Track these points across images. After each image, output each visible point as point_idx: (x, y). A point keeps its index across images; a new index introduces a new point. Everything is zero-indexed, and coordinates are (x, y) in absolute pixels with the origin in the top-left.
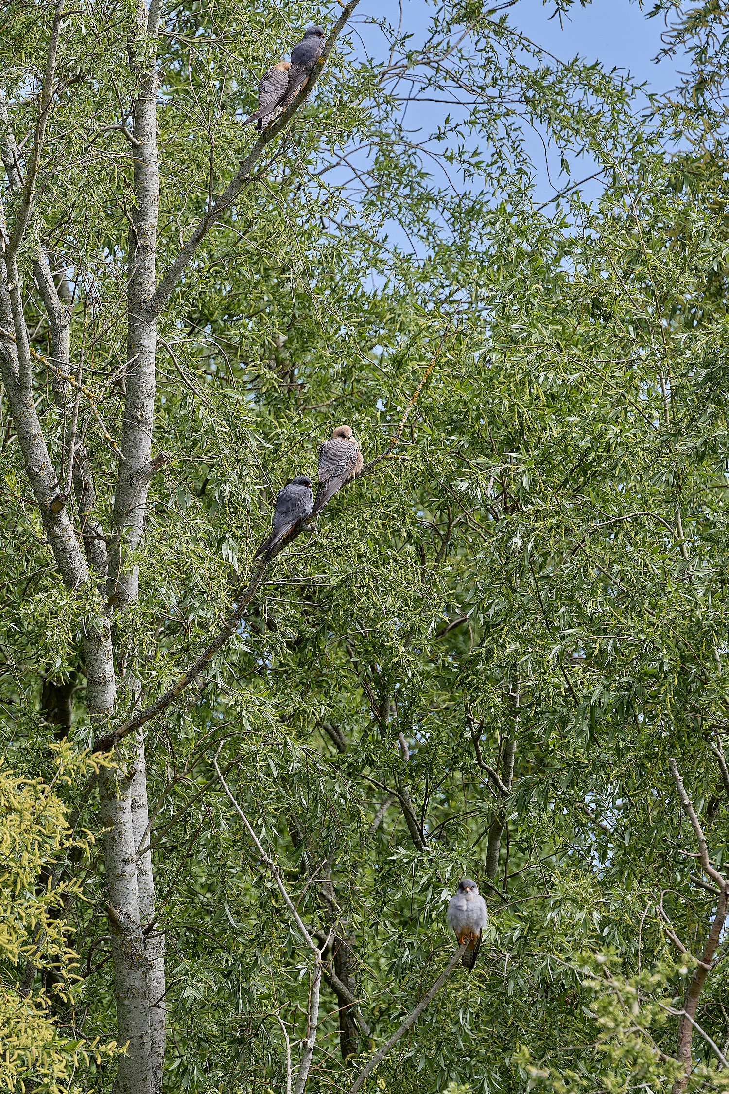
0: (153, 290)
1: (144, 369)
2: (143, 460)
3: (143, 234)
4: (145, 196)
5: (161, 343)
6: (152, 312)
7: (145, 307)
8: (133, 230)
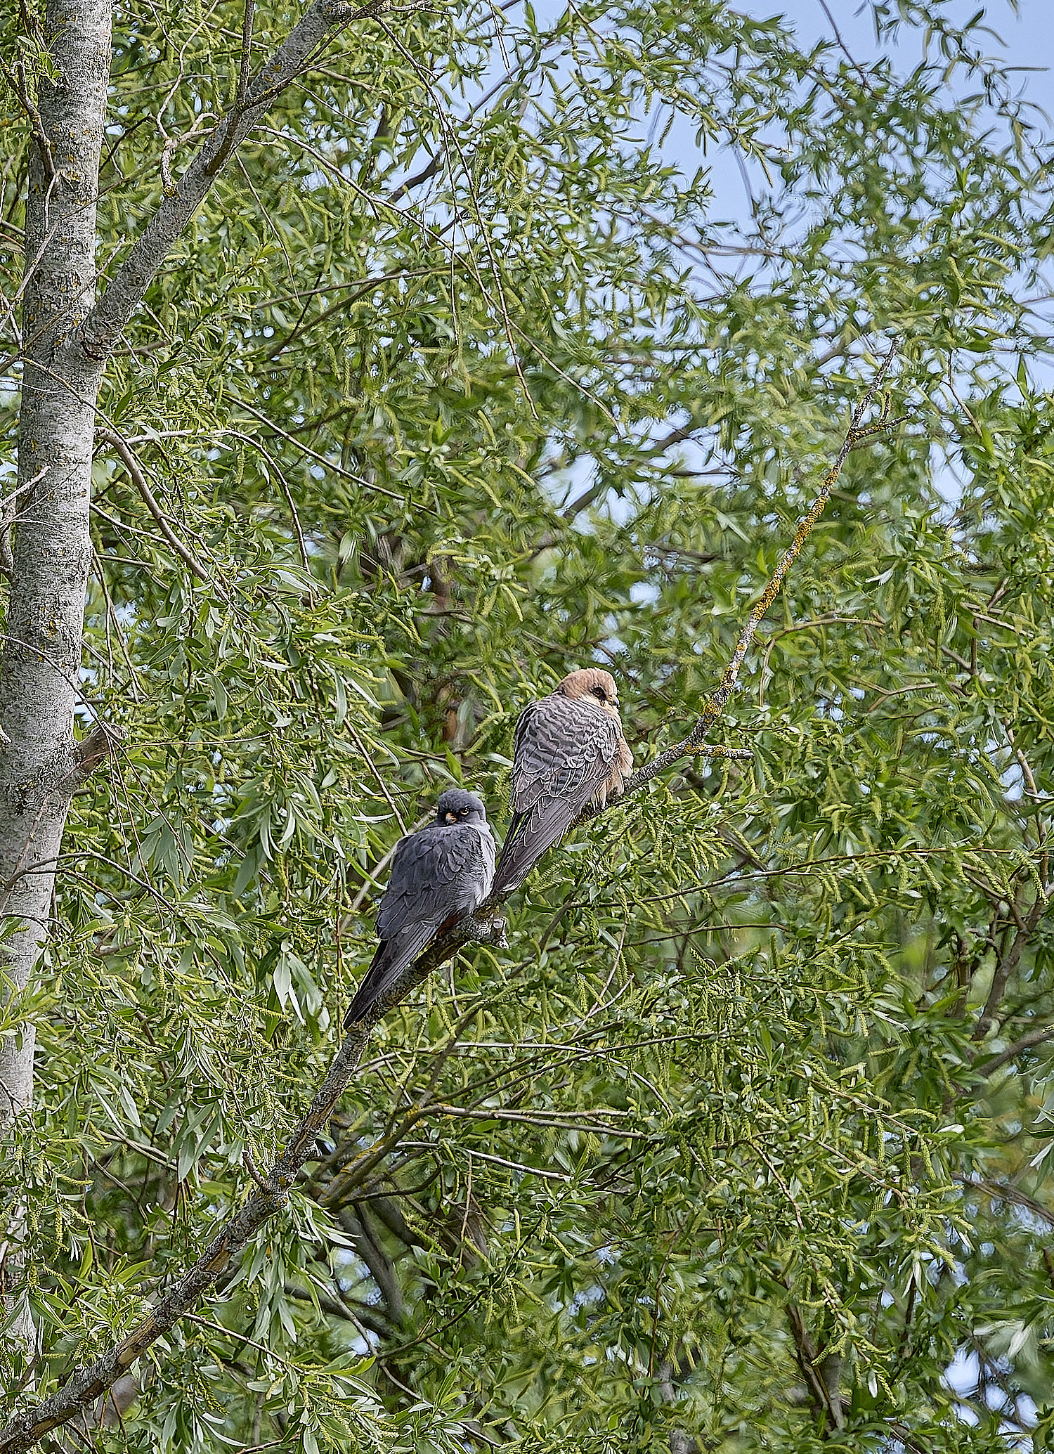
0: (89, 300)
1: (63, 507)
2: (52, 744)
3: (67, 151)
4: (76, 51)
5: (107, 439)
6: (88, 356)
7: (68, 343)
8: (40, 140)
